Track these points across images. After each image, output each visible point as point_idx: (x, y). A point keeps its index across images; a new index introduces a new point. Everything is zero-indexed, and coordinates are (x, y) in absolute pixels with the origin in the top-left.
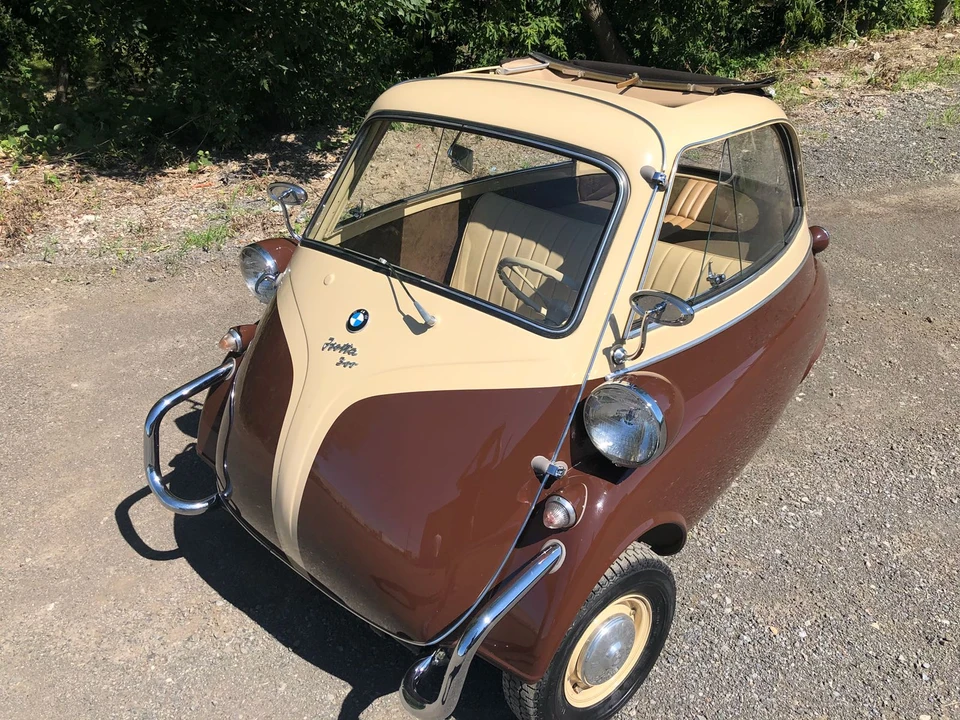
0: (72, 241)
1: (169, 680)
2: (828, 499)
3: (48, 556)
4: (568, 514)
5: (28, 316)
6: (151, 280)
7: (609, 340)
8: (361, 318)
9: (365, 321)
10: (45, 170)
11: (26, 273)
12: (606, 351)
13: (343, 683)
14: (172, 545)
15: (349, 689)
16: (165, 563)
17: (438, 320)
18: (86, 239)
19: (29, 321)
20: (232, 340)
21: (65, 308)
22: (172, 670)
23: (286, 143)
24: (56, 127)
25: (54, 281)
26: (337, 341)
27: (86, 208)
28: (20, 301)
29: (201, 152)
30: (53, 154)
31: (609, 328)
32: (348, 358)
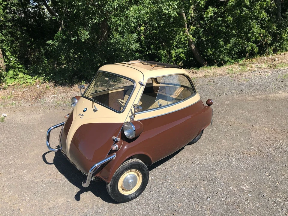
0: (49, 100)
1: (44, 185)
2: (204, 163)
3: (27, 162)
4: (116, 147)
5: (35, 116)
6: (64, 110)
7: (130, 114)
8: (86, 109)
9: (86, 110)
10: (47, 84)
11: (37, 107)
12: (130, 117)
13: (79, 189)
14: (52, 162)
15: (80, 190)
16: (50, 165)
17: (99, 110)
18: (51, 100)
19: (35, 117)
20: (67, 116)
21: (43, 114)
22: (45, 184)
23: (106, 80)
24: (51, 75)
25: (43, 109)
26: (81, 114)
27: (54, 93)
28: (34, 113)
29: (83, 81)
30: (49, 81)
31: (130, 112)
32: (82, 117)
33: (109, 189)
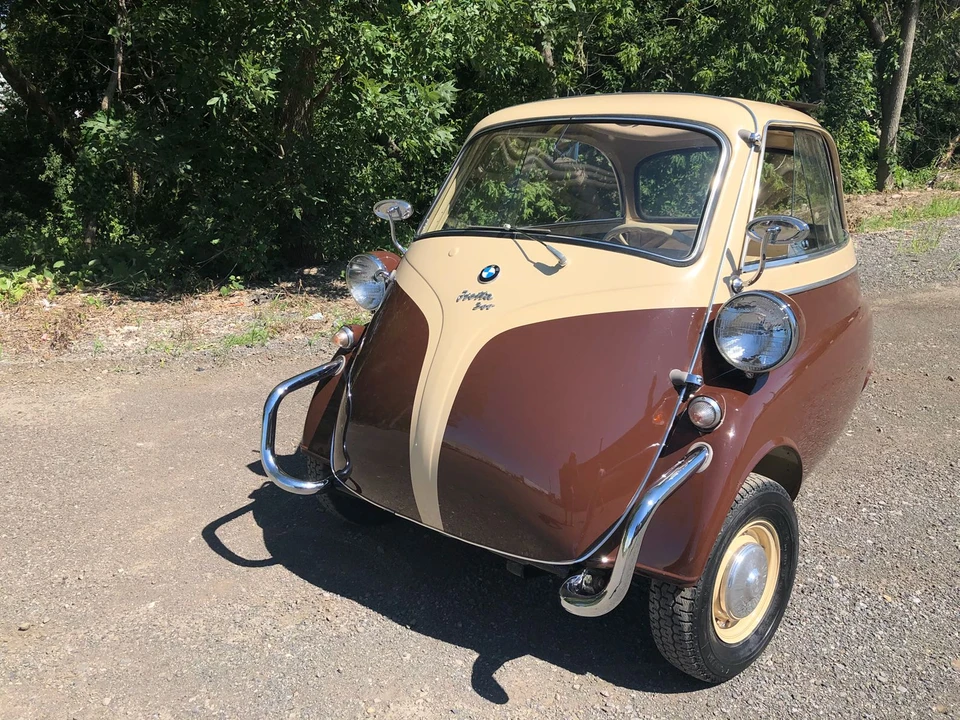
0: (116, 344)
1: (288, 655)
2: (904, 503)
3: (140, 567)
4: (713, 411)
5: (83, 397)
8: (493, 271)
9: (497, 273)
10: (78, 297)
11: (77, 365)
12: (726, 280)
13: (469, 650)
14: (267, 556)
15: (476, 656)
16: (262, 569)
17: (568, 262)
18: (129, 343)
19: (85, 401)
20: (343, 336)
22: (290, 647)
24: (91, 263)
25: (106, 371)
26: (470, 292)
27: (126, 321)
28: (73, 387)
29: (232, 277)
30: (90, 287)
31: (726, 261)
32: (483, 303)
33: (686, 617)
